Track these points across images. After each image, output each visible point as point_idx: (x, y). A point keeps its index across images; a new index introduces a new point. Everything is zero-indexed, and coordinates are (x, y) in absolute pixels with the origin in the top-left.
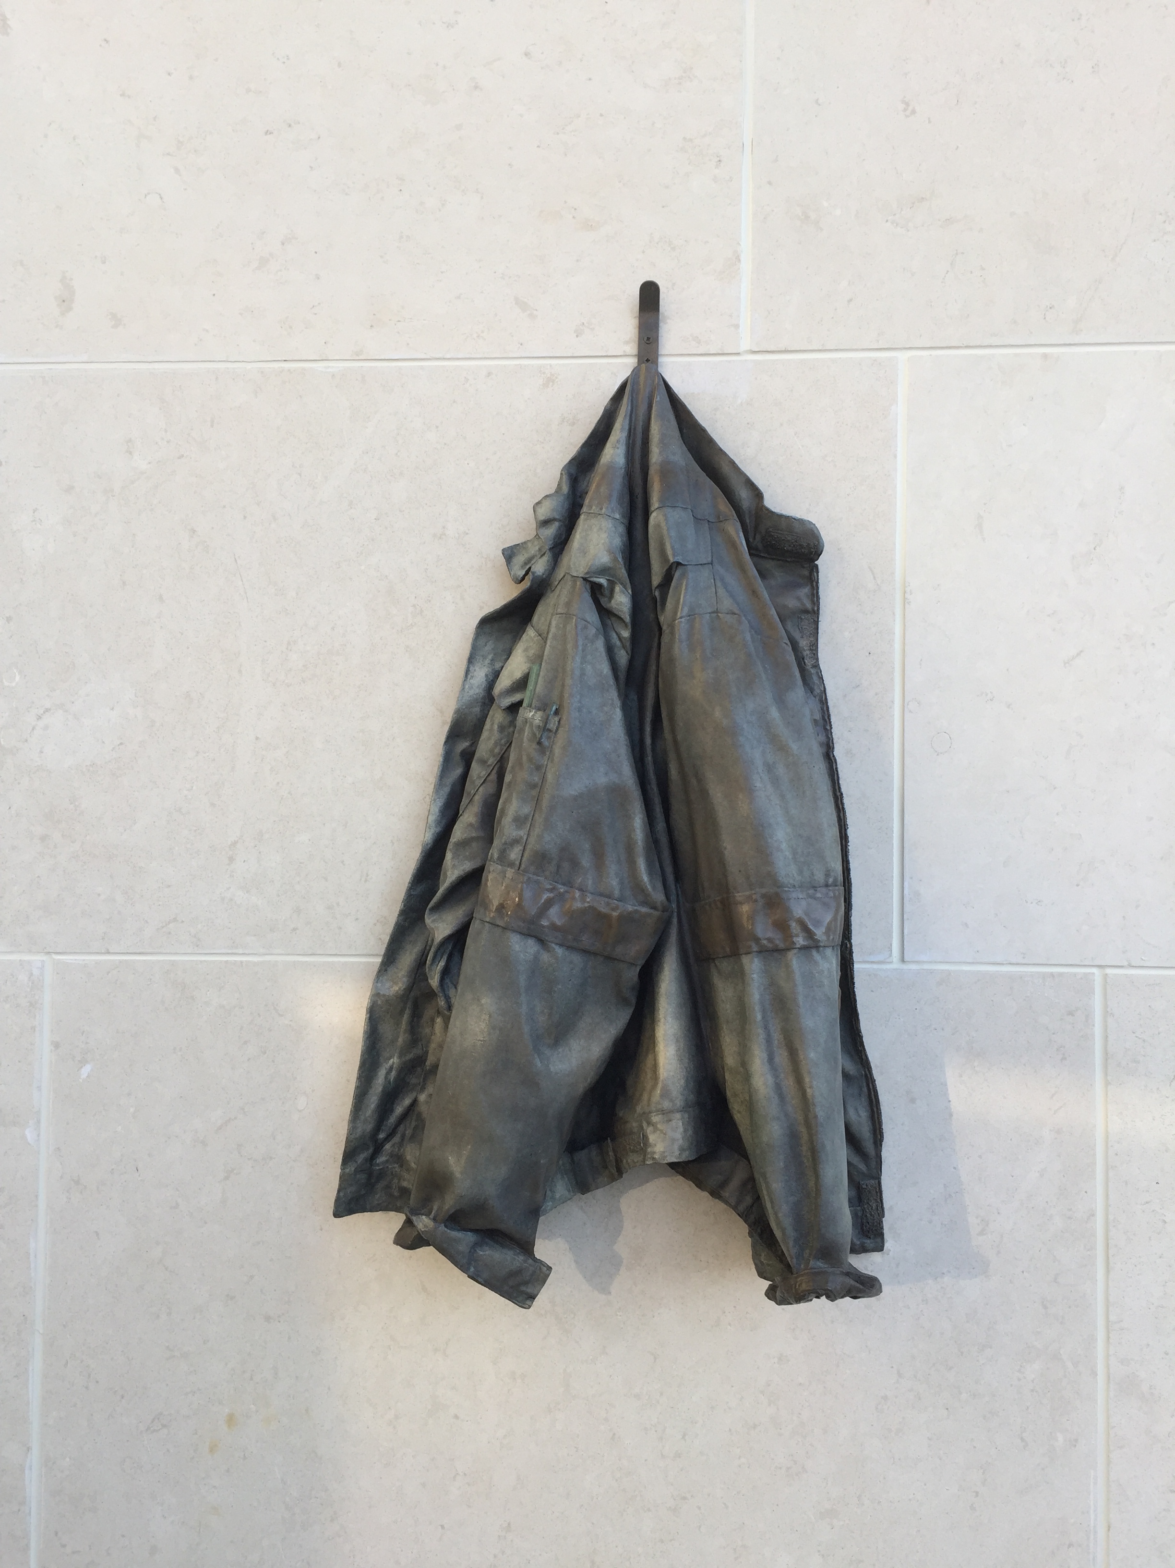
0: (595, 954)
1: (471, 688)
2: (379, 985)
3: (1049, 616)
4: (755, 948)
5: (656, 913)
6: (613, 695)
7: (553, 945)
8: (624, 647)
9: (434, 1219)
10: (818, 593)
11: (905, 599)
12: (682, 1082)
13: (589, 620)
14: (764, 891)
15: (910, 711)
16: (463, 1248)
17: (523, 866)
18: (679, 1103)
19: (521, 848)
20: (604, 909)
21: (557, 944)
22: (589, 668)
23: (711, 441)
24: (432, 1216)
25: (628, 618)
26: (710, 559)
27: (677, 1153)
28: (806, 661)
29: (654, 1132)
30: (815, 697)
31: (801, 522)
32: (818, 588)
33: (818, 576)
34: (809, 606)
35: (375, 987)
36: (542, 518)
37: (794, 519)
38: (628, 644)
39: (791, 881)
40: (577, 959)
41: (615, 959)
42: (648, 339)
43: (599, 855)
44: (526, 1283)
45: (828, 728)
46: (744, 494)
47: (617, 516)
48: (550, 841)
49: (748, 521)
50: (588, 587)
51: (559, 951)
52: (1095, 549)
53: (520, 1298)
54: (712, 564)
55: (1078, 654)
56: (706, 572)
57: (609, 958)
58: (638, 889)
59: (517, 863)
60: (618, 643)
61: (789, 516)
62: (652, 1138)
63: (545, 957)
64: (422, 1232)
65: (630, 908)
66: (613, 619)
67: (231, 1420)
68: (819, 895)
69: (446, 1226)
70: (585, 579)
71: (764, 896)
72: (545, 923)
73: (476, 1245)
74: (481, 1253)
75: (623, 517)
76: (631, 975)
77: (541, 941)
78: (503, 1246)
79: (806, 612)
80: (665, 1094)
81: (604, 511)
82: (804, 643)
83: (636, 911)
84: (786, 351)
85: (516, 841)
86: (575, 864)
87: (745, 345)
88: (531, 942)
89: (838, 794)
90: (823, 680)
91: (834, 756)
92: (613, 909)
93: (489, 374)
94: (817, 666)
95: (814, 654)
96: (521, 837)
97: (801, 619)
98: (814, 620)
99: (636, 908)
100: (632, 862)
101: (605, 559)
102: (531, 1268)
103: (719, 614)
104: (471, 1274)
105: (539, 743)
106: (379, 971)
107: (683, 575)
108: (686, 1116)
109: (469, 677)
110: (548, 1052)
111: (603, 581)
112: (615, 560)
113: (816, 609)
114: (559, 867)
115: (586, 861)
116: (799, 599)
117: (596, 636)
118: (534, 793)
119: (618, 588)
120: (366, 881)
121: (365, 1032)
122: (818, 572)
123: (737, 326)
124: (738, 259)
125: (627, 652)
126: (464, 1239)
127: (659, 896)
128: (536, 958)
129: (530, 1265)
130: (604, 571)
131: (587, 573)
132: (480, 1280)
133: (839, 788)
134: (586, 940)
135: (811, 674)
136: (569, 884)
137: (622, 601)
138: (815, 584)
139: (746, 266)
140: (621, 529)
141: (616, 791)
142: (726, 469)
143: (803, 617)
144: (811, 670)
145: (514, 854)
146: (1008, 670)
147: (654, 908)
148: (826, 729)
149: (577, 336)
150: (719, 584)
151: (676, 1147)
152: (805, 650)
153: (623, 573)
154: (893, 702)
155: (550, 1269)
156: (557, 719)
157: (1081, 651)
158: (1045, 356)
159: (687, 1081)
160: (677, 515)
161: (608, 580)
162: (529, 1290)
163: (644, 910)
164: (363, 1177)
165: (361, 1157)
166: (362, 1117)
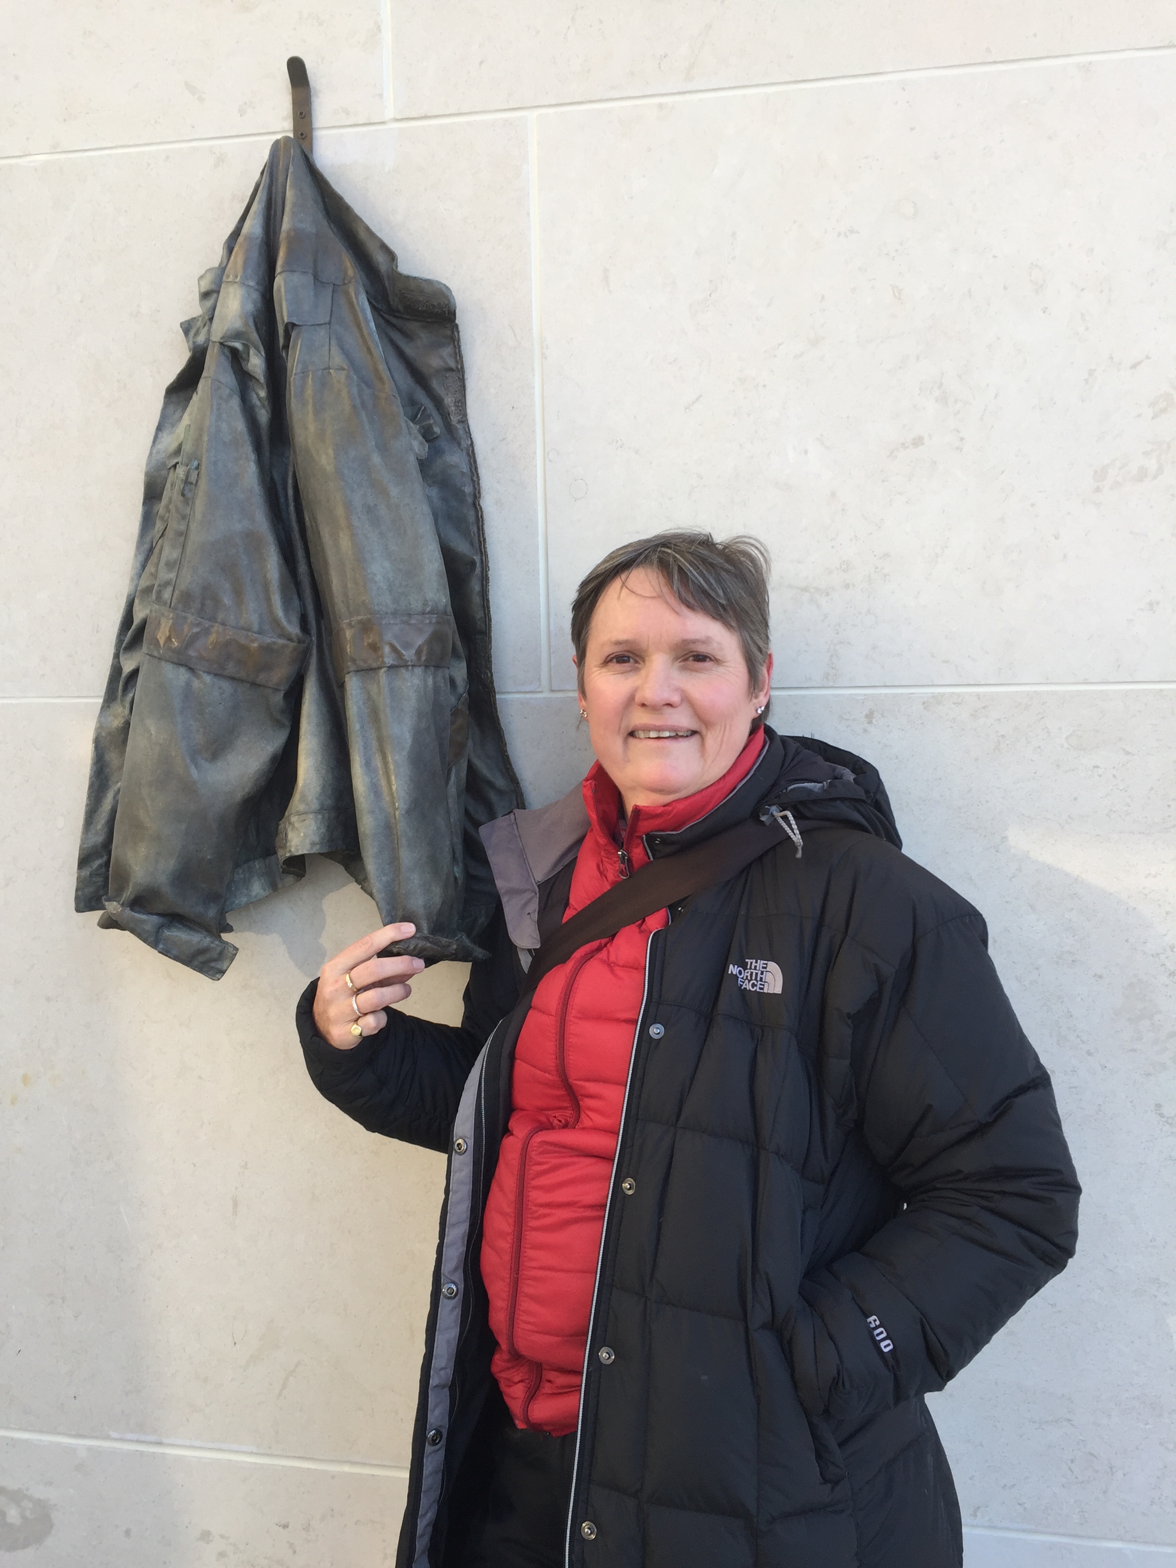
0: (241, 681)
1: (158, 452)
2: (103, 719)
3: (670, 363)
4: (352, 668)
5: (292, 645)
6: (248, 450)
7: (201, 673)
8: (263, 406)
9: (123, 905)
10: (460, 351)
11: (543, 354)
12: (318, 789)
13: (222, 380)
14: (360, 618)
15: (551, 461)
16: (148, 927)
17: (173, 604)
18: (315, 805)
19: (172, 589)
20: (243, 642)
21: (205, 672)
22: (224, 426)
23: (347, 209)
24: (121, 903)
25: (263, 378)
26: (327, 320)
27: (308, 846)
28: (452, 418)
29: (292, 830)
30: (462, 450)
31: (429, 282)
32: (459, 347)
33: (459, 335)
34: (452, 364)
35: (99, 721)
36: (203, 290)
37: (421, 279)
38: (266, 403)
39: (384, 609)
40: (226, 686)
41: (260, 685)
42: (301, 113)
43: (238, 593)
44: (215, 960)
45: (475, 478)
46: (380, 259)
47: (252, 283)
48: (188, 579)
49: (387, 284)
50: (226, 351)
51: (208, 679)
52: (710, 295)
53: (211, 972)
54: (329, 323)
55: (698, 399)
56: (322, 332)
57: (254, 684)
58: (276, 622)
59: (169, 602)
60: (258, 403)
61: (416, 277)
62: (291, 835)
63: (196, 684)
64: (112, 913)
65: (269, 641)
66: (254, 381)
67: (25, 1079)
68: (413, 621)
69: (132, 910)
70: (221, 344)
71: (360, 622)
72: (192, 653)
73: (161, 927)
74: (169, 933)
75: (258, 284)
76: (278, 699)
77: (191, 670)
78: (191, 929)
79: (451, 370)
80: (303, 799)
81: (238, 279)
82: (449, 400)
83: (274, 643)
84: (426, 117)
85: (167, 583)
86: (217, 601)
87: (390, 114)
88: (182, 670)
89: (482, 539)
90: (471, 435)
91: (479, 505)
92: (253, 641)
93: (168, 157)
94: (464, 421)
95: (460, 410)
96: (171, 580)
97: (446, 377)
98: (459, 378)
99: (273, 640)
100: (268, 599)
101: (238, 324)
102: (219, 949)
103: (331, 371)
104: (160, 950)
105: (183, 495)
106: (102, 708)
107: (298, 335)
108: (320, 816)
109: (157, 442)
110: (205, 765)
111: (238, 345)
112: (246, 324)
113: (459, 367)
114: (203, 605)
115: (227, 600)
116: (441, 357)
117: (230, 396)
118: (182, 539)
119: (252, 351)
120: (97, 632)
121: (93, 759)
122: (458, 332)
123: (381, 96)
124: (379, 29)
125: (267, 412)
126: (151, 921)
127: (294, 629)
128: (188, 685)
129: (217, 945)
130: (238, 335)
131: (222, 338)
132: (169, 955)
133: (483, 534)
134: (231, 668)
135: (457, 429)
136: (213, 619)
137: (256, 363)
138: (456, 343)
139: (387, 35)
140: (256, 296)
141: (251, 539)
142: (362, 235)
143: (447, 375)
144: (457, 425)
145: (167, 595)
146: (635, 417)
147: (290, 640)
148: (472, 480)
149: (241, 116)
150: (333, 342)
151: (308, 841)
152: (450, 407)
153: (255, 336)
154: (535, 453)
155: (237, 949)
156: (196, 472)
157: (700, 396)
158: (661, 106)
159: (324, 787)
160: (296, 278)
161: (243, 344)
162: (219, 965)
163: (281, 641)
164: (99, 880)
165: (97, 863)
166: (93, 831)
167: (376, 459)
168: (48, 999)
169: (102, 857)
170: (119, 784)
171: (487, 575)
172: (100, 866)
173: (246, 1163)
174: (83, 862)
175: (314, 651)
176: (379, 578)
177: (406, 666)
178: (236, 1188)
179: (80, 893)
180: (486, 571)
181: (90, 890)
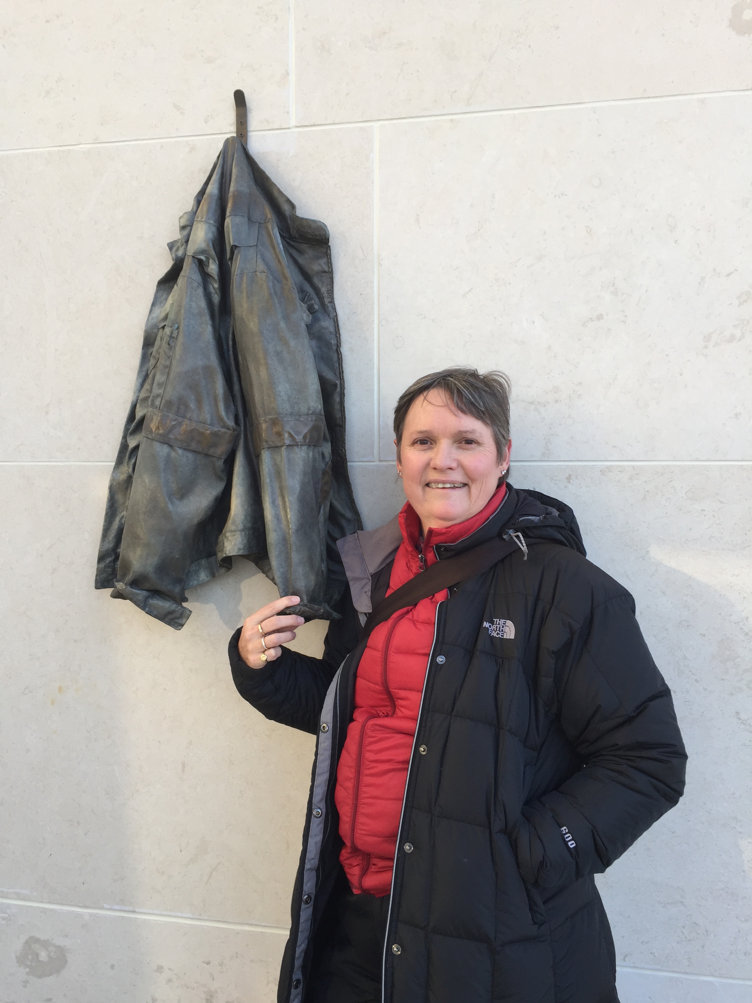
0: (200, 453)
1: (152, 319)
2: (114, 475)
3: (454, 270)
4: (266, 446)
5: (230, 432)
6: (207, 318)
7: (176, 448)
8: (216, 293)
9: (126, 584)
10: (331, 261)
11: (379, 263)
12: (243, 517)
13: (194, 278)
14: (271, 417)
15: (382, 326)
16: (140, 598)
17: (161, 408)
18: (241, 527)
19: (161, 399)
20: (201, 430)
21: (178, 447)
22: (194, 304)
23: (268, 178)
24: (125, 583)
25: (217, 277)
26: (255, 244)
27: (236, 550)
28: (325, 300)
29: (227, 541)
30: (330, 319)
31: (314, 221)
32: (331, 259)
33: (330, 252)
34: (326, 269)
35: (112, 476)
36: (182, 225)
37: (310, 220)
38: (218, 291)
39: (286, 412)
40: (190, 455)
41: (210, 456)
42: (241, 122)
43: (199, 402)
44: (178, 618)
45: (338, 335)
46: (286, 208)
47: (211, 222)
48: (171, 393)
49: (289, 222)
50: (196, 261)
51: (180, 451)
52: (479, 230)
53: (176, 625)
54: (257, 246)
55: (470, 291)
56: (252, 251)
57: (207, 455)
58: (220, 419)
59: (159, 407)
60: (213, 291)
61: (307, 219)
62: (226, 544)
63: (173, 454)
64: (119, 589)
65: (216, 429)
66: (211, 278)
67: (60, 689)
68: (302, 419)
69: (131, 587)
70: (193, 257)
71: (271, 419)
72: (171, 436)
73: (147, 598)
74: (152, 602)
75: (215, 222)
76: (220, 464)
77: (171, 446)
78: (165, 599)
79: (325, 272)
80: (234, 523)
81: (204, 219)
82: (324, 289)
83: (219, 431)
84: (314, 125)
85: (158, 396)
86: (187, 406)
87: (293, 123)
88: (165, 446)
89: (341, 371)
90: (336, 310)
91: (340, 351)
92: (207, 430)
93: (162, 147)
94: (332, 302)
95: (330, 296)
96: (161, 393)
97: (322, 276)
98: (330, 277)
99: (219, 429)
100: (217, 406)
101: (203, 246)
102: (181, 611)
103: (257, 273)
104: (146, 611)
105: (169, 344)
106: (115, 468)
107: (238, 253)
108: (243, 533)
109: (152, 313)
110: (177, 502)
111: (203, 257)
112: (208, 245)
113: (330, 270)
114: (178, 408)
115: (192, 405)
116: (320, 265)
117: (198, 287)
118: (167, 370)
119: (211, 261)
120: (112, 423)
121: (108, 498)
122: (330, 250)
123: (288, 112)
124: (288, 74)
125: (218, 296)
126: (141, 594)
127: (231, 423)
128: (168, 455)
129: (179, 609)
130: (203, 252)
131: (193, 254)
132: (152, 614)
133: (342, 368)
134: (194, 446)
135: (328, 307)
136: (184, 417)
137: (213, 268)
138: (329, 256)
139: (292, 78)
140: (214, 229)
141: (207, 369)
142: (276, 194)
143: (323, 275)
144: (328, 305)
145: (157, 402)
146: (433, 301)
147: (229, 429)
148: (336, 336)
149: (206, 123)
150: (259, 256)
151: (236, 548)
152: (324, 293)
153: (213, 253)
154: (373, 321)
155: (191, 612)
156: (177, 331)
157: (472, 289)
158: (452, 120)
159: (246, 516)
160: (238, 219)
161: (206, 257)
162: (180, 621)
163: (223, 430)
164: (109, 570)
165: (108, 560)
166: (107, 541)
167: (282, 324)
168: (75, 641)
169: (111, 556)
170: (123, 513)
171: (344, 392)
172: (111, 562)
173: (191, 741)
174: (101, 559)
175: (242, 436)
176: (283, 393)
177: (297, 445)
178: (185, 756)
179: (98, 577)
180: (343, 390)
181: (104, 576)
